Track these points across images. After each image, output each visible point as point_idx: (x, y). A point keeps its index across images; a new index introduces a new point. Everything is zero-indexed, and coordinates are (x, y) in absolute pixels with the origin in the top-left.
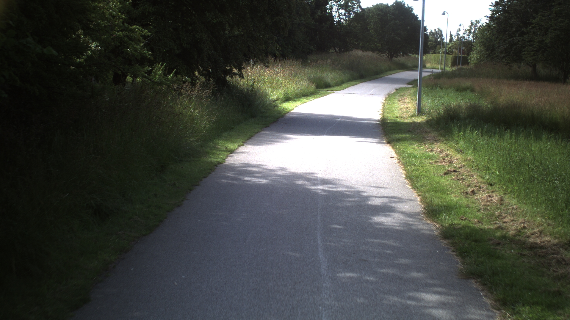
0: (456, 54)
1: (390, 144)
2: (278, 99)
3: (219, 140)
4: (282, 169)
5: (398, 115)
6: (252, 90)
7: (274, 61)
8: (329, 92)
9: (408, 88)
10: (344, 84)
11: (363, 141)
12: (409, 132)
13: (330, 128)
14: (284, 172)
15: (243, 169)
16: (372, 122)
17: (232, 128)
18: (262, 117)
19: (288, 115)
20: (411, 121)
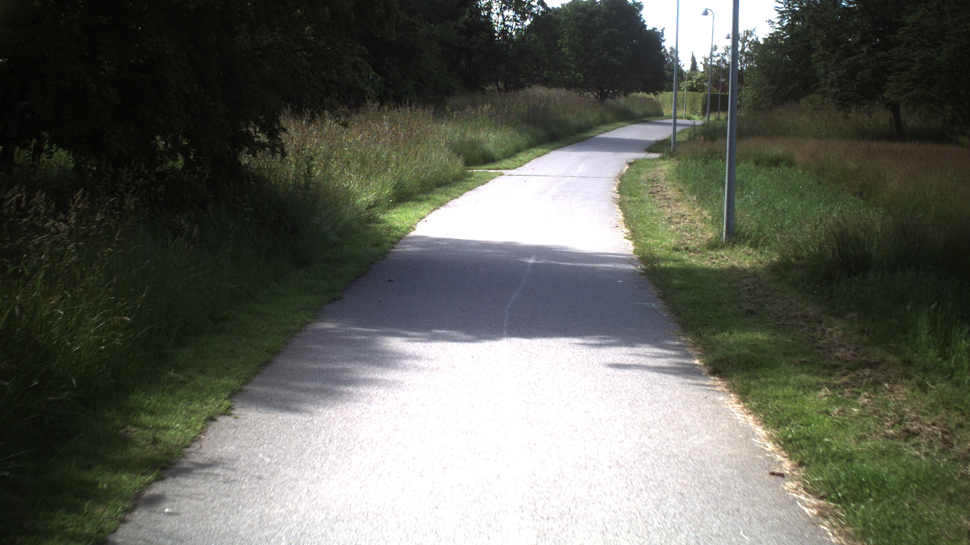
0: (711, 91)
1: (722, 378)
5: (674, 240)
8: (493, 173)
10: (521, 153)
12: (751, 316)
13: (514, 296)
18: (327, 261)
19: (399, 248)
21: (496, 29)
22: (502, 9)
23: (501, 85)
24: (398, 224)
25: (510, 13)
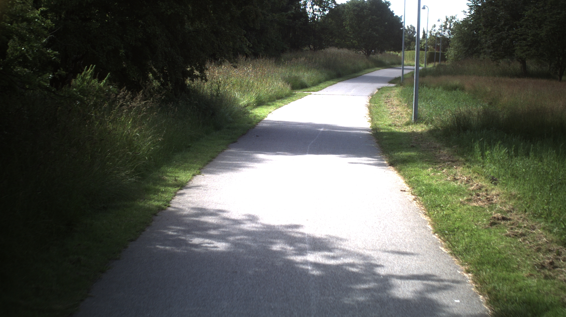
0: (431, 50)
1: (393, 166)
2: (248, 105)
3: (167, 166)
4: (251, 218)
5: (390, 122)
6: (217, 95)
7: (246, 60)
8: (306, 93)
9: (391, 87)
10: (322, 84)
11: (357, 163)
12: (413, 147)
13: (313, 142)
14: (254, 225)
15: (194, 221)
16: (362, 132)
17: (189, 147)
18: (229, 128)
19: (260, 125)
20: (410, 131)
21: (309, 16)
22: (313, 5)
23: (312, 47)
24: (259, 114)
25: (316, 7)
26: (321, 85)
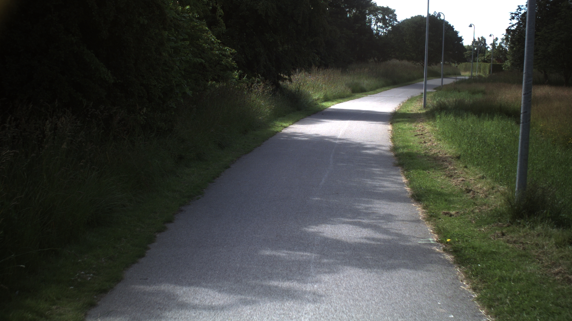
8: (364, 96)
12: (409, 118)
13: (355, 116)
16: (388, 114)
18: (305, 110)
20: (416, 113)
21: (374, 32)
23: (376, 59)
24: (325, 105)
25: (380, 24)
26: (378, 90)
